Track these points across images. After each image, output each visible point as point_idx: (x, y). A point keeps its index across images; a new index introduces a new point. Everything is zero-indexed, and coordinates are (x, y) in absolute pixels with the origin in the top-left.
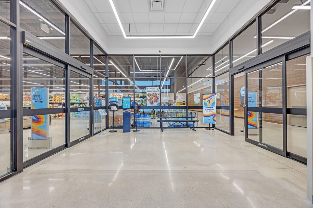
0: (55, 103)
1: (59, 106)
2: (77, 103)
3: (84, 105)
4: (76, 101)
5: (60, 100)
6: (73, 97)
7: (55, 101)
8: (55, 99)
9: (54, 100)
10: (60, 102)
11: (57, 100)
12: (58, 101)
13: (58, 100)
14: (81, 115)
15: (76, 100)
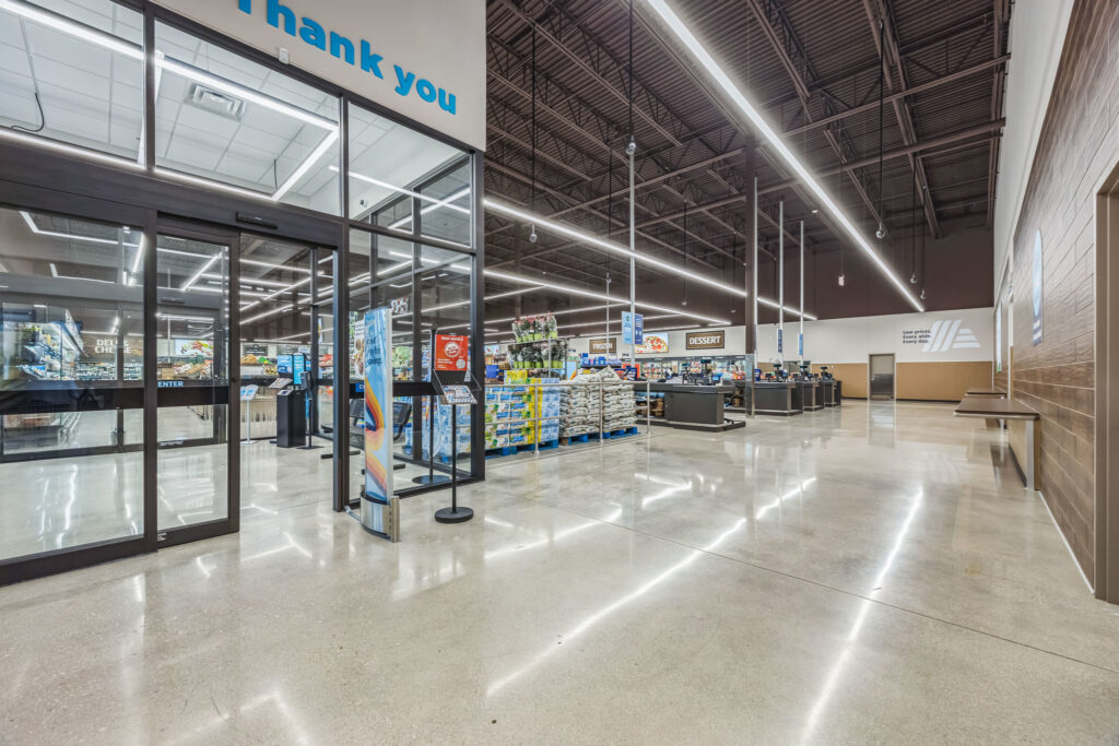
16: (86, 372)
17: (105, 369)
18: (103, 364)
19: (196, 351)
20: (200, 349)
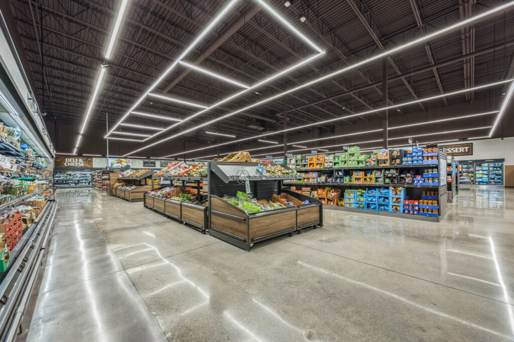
0: (311, 171)
1: (319, 176)
2: (361, 170)
3: (379, 173)
4: (358, 164)
5: (321, 164)
6: (350, 154)
7: (311, 166)
8: (312, 162)
9: (310, 164)
10: (322, 167)
11: (315, 164)
12: (318, 166)
13: (317, 164)
14: (371, 201)
15: (359, 162)
16: (60, 177)
17: (70, 175)
18: (69, 173)
19: (119, 164)
20: (121, 163)
